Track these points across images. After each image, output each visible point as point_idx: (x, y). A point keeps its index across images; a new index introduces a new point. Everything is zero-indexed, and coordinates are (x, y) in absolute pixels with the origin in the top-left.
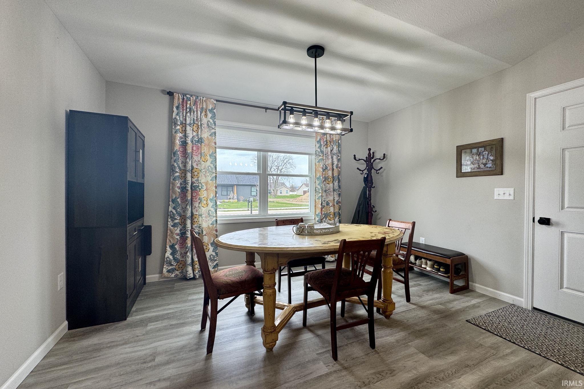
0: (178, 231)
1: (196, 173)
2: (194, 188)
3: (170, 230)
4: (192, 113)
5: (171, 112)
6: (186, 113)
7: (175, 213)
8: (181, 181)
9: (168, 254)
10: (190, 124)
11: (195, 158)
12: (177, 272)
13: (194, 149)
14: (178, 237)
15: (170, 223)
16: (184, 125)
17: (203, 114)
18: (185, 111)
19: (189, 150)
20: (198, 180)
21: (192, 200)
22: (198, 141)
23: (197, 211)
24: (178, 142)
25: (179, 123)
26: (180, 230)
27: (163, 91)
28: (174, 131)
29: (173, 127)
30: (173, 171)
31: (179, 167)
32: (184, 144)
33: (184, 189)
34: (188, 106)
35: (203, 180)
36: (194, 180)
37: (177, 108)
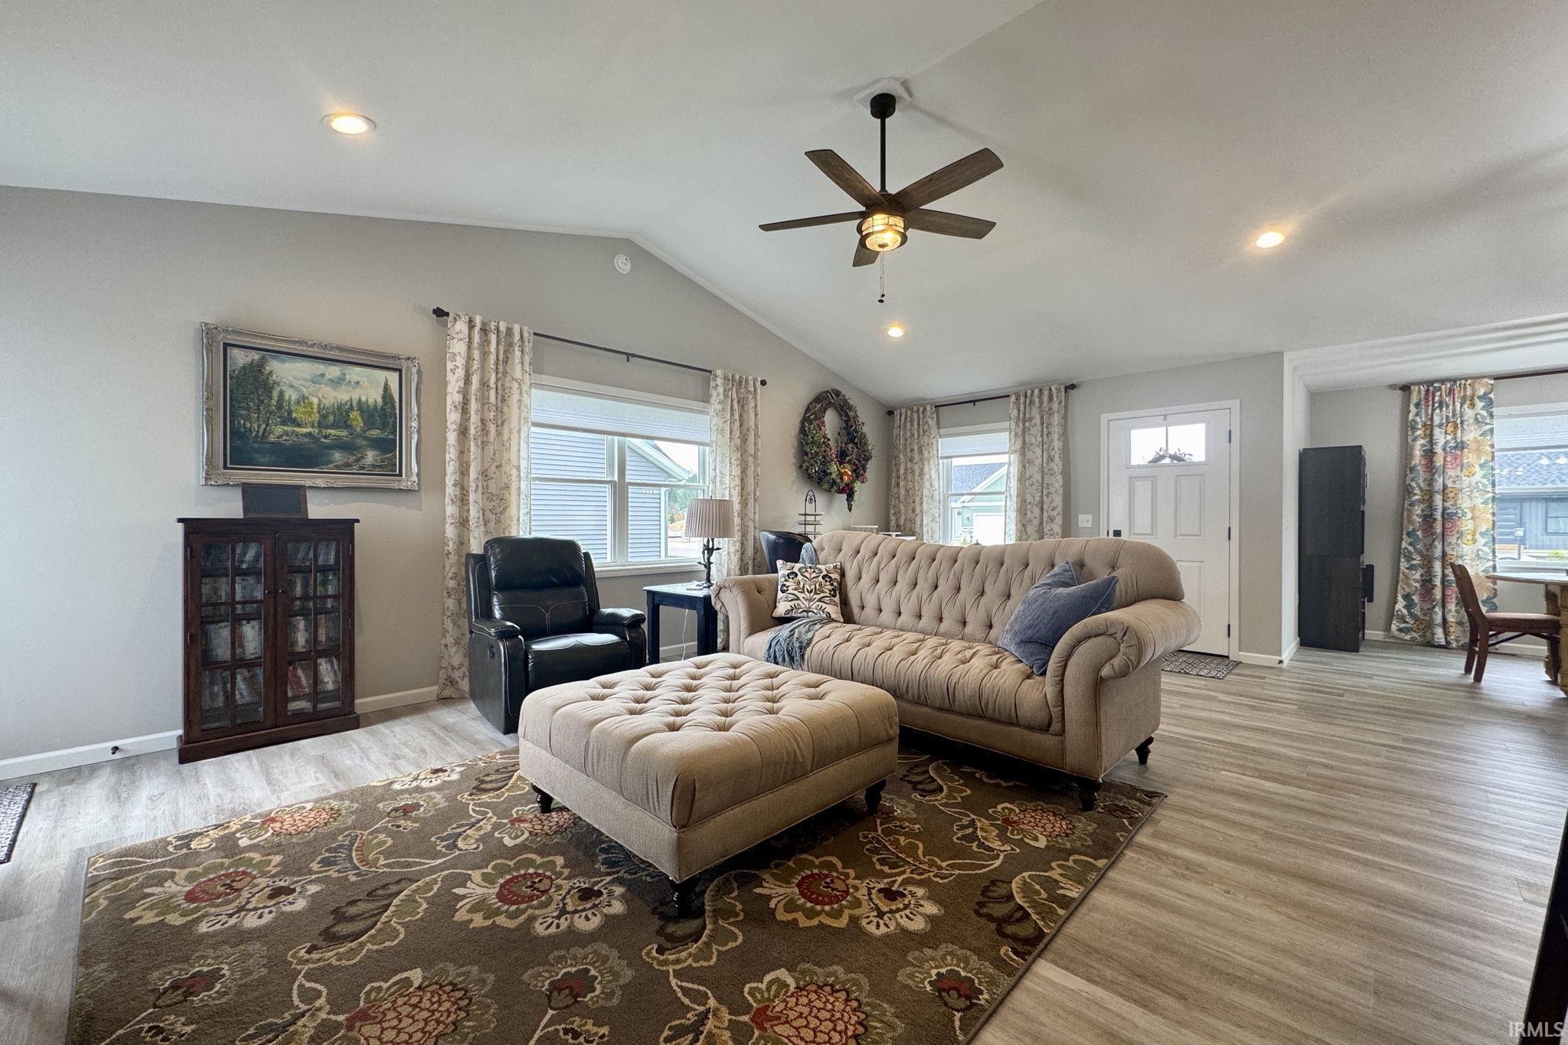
0: (1417, 576)
1: (1451, 495)
2: (1447, 516)
3: (1404, 574)
4: (1444, 409)
5: (1406, 411)
6: (1433, 410)
7: (1413, 550)
8: (1422, 506)
9: (1400, 605)
10: (1440, 426)
11: (1451, 472)
12: (1414, 635)
13: (1449, 459)
14: (1417, 585)
15: (1404, 564)
16: (1429, 428)
17: (1466, 406)
18: (1430, 408)
19: (1439, 461)
20: (1455, 505)
21: (1443, 534)
22: (1456, 448)
23: (1453, 549)
24: (1418, 453)
25: (1420, 427)
26: (1422, 575)
27: (1392, 387)
28: (1410, 438)
29: (1410, 433)
30: (1409, 493)
31: (1419, 486)
32: (1429, 454)
33: (1428, 519)
34: (1437, 399)
35: (1465, 503)
36: (1447, 505)
37: (1417, 405)
